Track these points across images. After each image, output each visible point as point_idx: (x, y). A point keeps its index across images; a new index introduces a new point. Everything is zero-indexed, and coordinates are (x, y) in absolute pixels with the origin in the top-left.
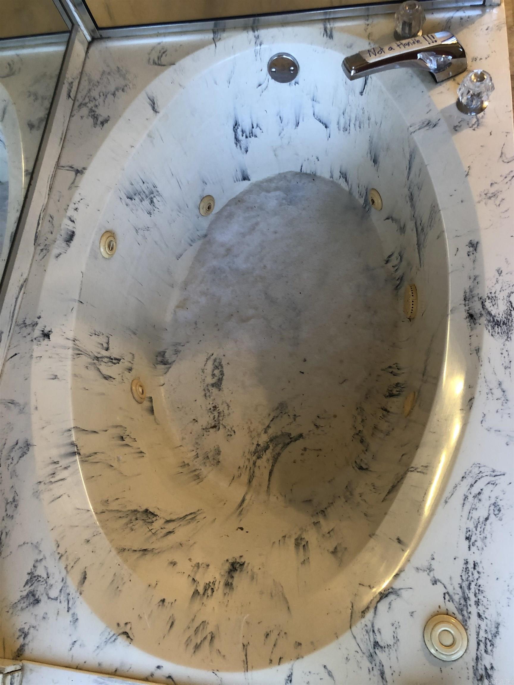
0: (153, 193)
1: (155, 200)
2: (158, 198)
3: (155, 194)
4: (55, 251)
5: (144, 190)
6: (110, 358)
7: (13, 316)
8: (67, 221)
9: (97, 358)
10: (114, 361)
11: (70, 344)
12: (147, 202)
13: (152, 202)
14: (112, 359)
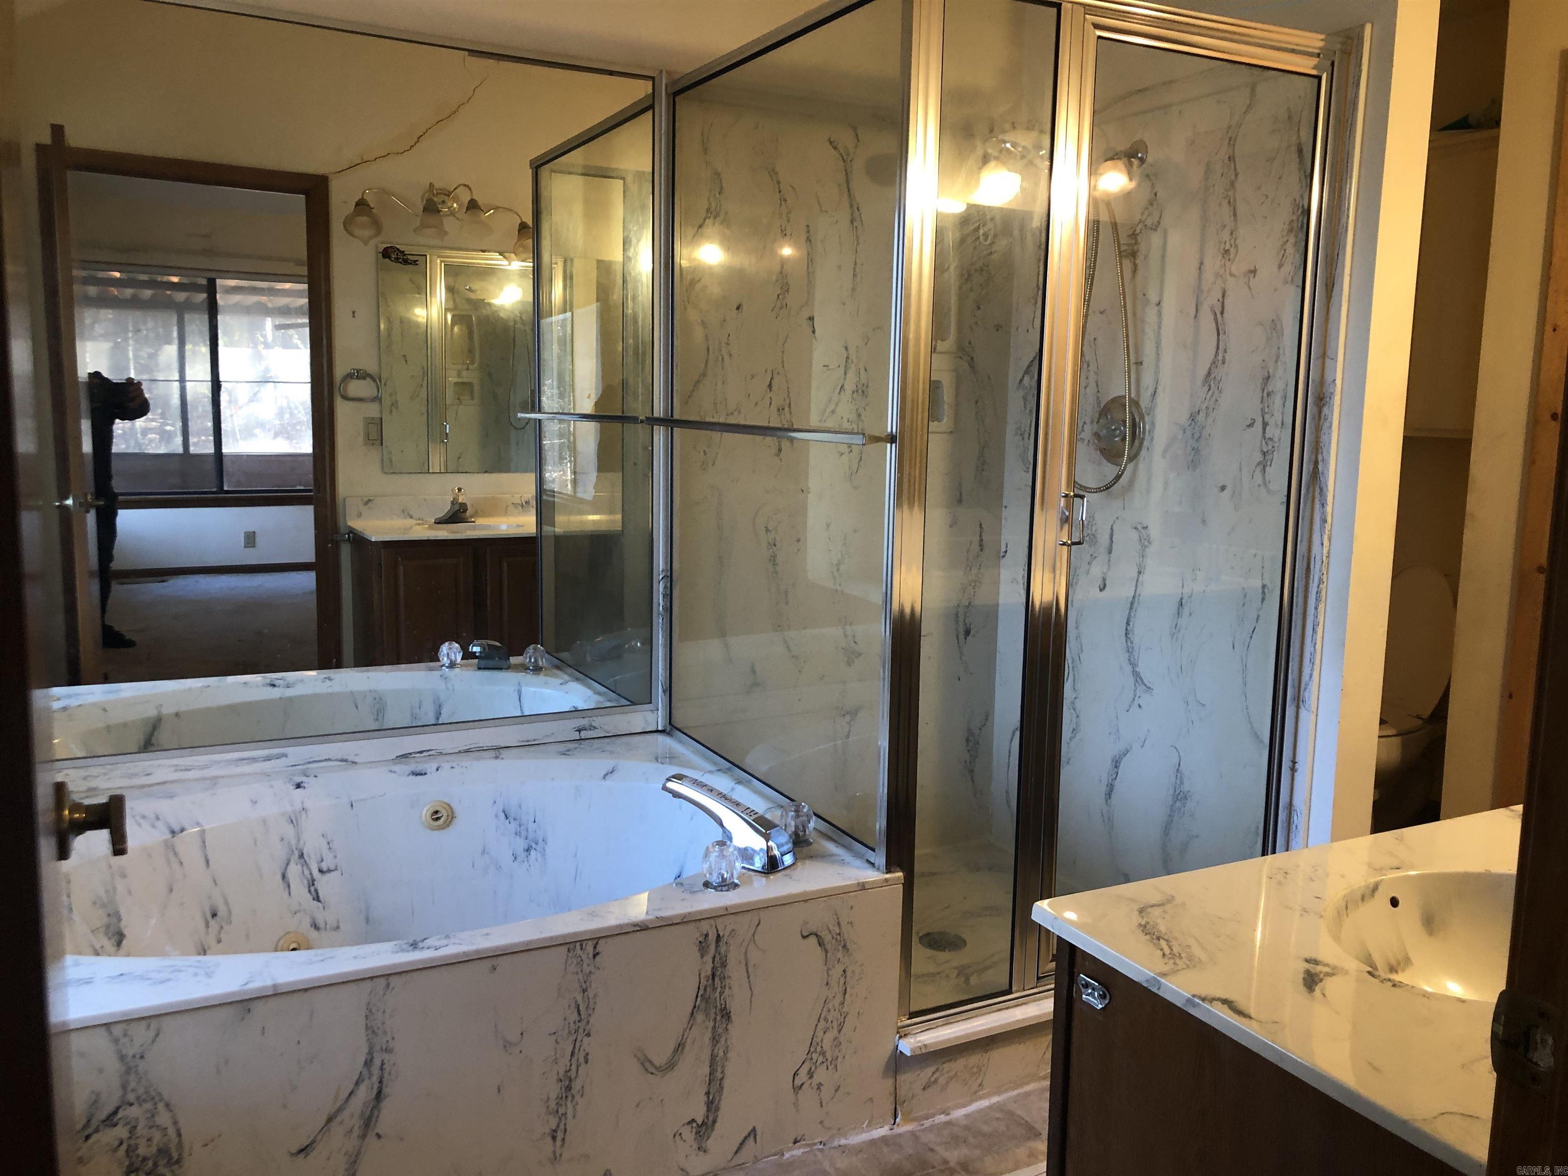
0: (537, 844)
1: (533, 852)
2: (539, 855)
3: (538, 848)
4: (396, 768)
5: (530, 830)
6: (313, 880)
7: (309, 763)
8: (435, 766)
9: (301, 856)
10: (312, 889)
11: (298, 807)
12: (521, 844)
13: (528, 850)
14: (313, 885)
